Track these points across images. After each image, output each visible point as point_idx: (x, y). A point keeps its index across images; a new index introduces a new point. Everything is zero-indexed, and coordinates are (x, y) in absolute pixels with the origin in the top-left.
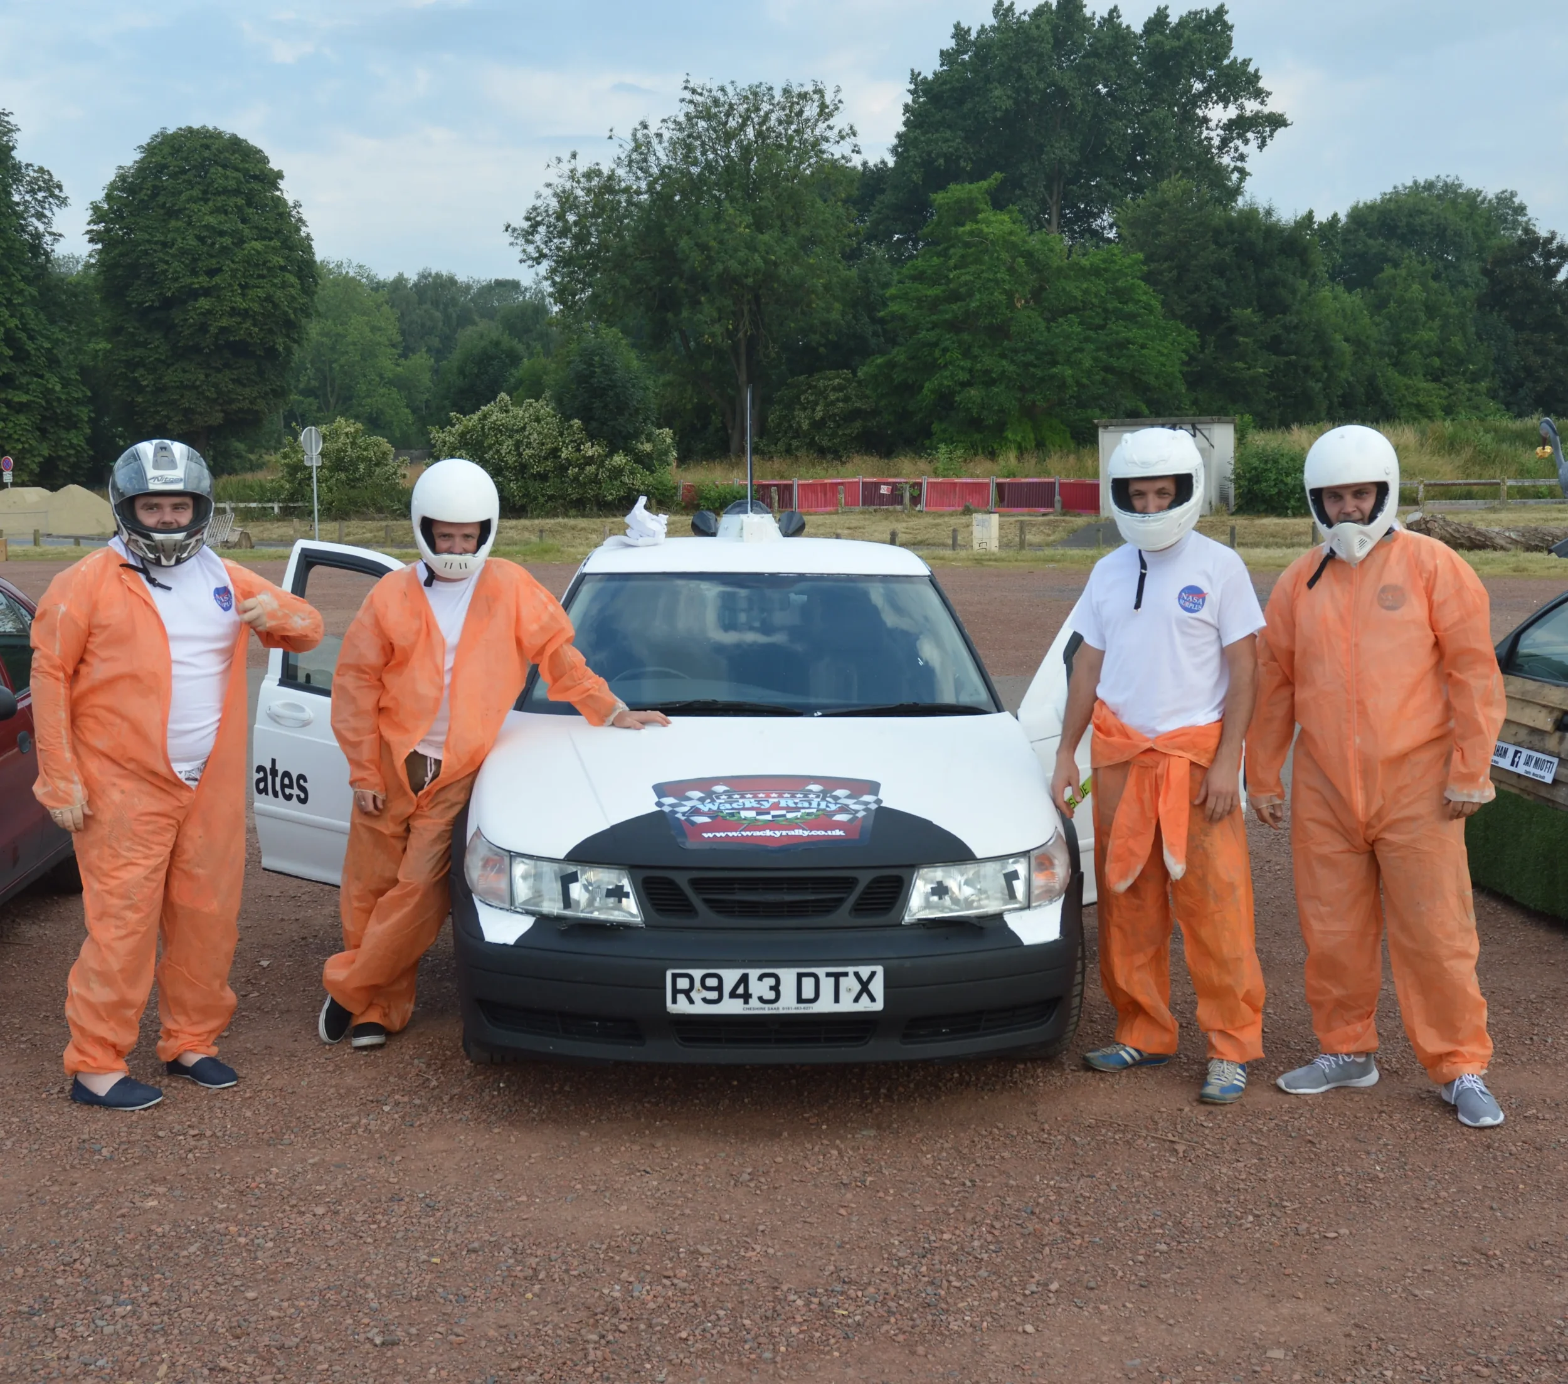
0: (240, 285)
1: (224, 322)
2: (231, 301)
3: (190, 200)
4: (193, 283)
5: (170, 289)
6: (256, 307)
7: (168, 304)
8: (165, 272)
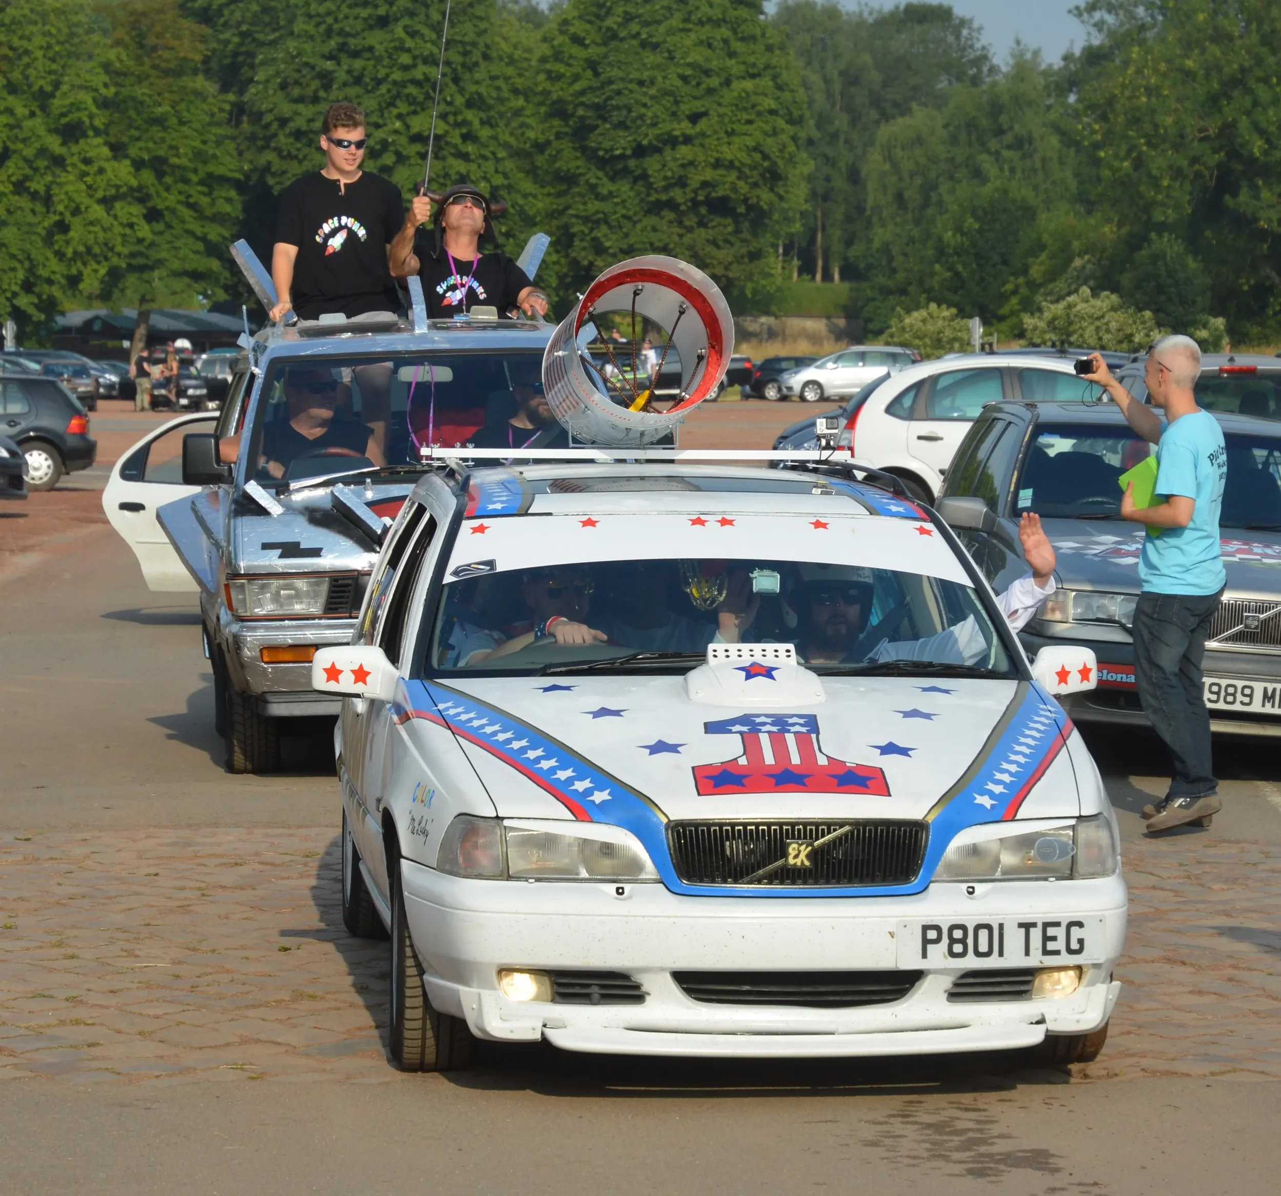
0: (726, 132)
1: (709, 175)
2: (717, 151)
3: (671, 32)
4: (673, 130)
5: (647, 135)
6: (743, 157)
7: (640, 151)
8: (642, 117)
